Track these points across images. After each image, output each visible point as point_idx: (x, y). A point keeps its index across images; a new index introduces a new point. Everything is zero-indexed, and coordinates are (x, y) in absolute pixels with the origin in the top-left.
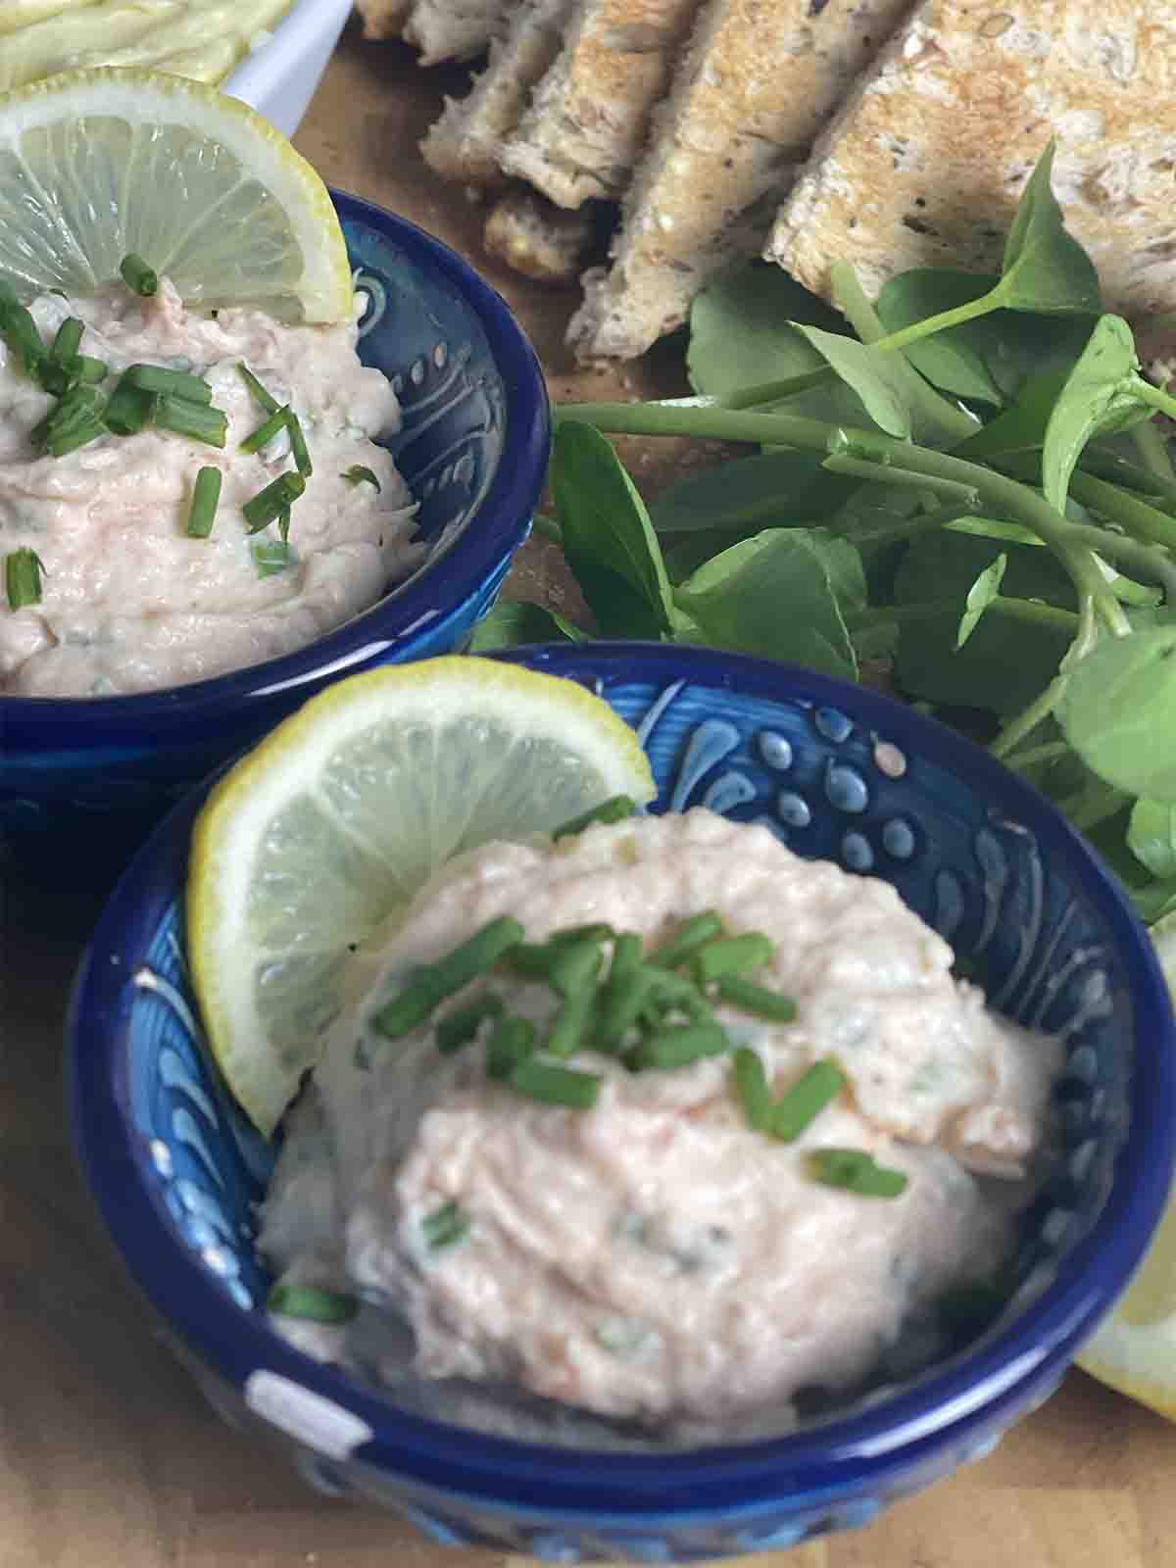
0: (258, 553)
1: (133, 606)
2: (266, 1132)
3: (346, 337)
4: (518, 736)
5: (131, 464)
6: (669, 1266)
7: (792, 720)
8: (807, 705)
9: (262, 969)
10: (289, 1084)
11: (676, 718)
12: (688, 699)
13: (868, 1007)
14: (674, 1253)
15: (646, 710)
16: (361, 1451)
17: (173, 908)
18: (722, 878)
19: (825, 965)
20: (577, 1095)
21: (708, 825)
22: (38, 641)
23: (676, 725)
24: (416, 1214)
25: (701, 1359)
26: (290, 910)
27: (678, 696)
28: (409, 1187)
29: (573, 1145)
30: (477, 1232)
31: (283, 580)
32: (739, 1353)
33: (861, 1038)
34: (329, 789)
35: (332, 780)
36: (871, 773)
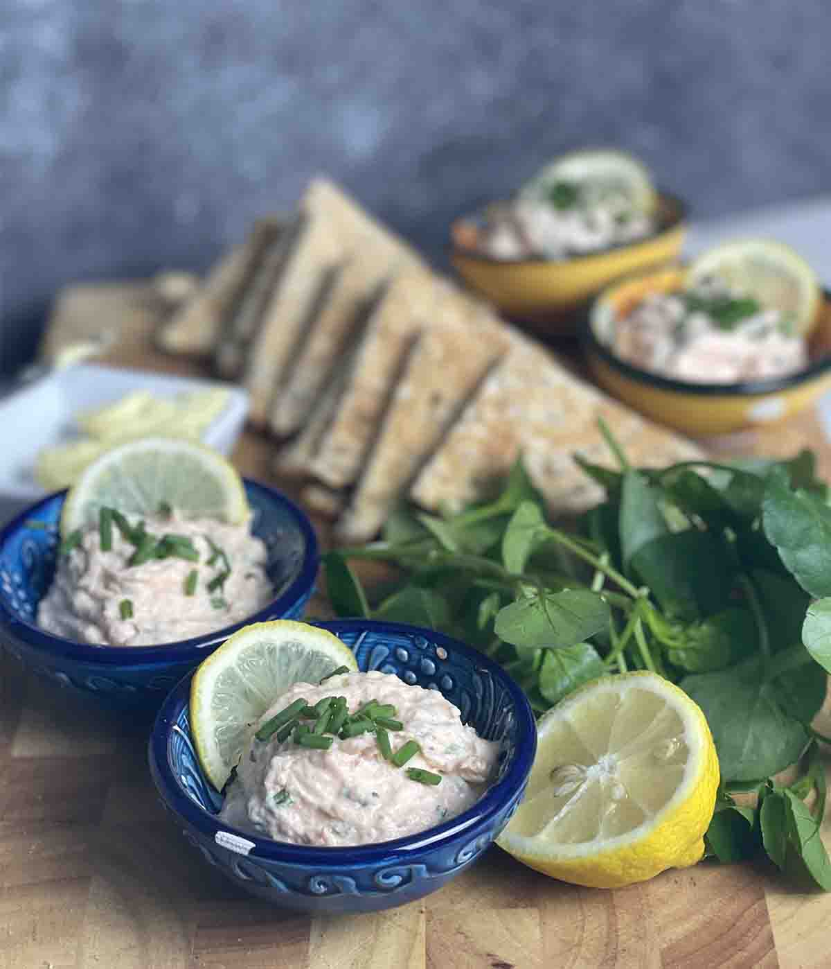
0: (213, 601)
1: (166, 619)
2: (220, 790)
3: (244, 530)
4: (307, 650)
5: (166, 568)
6: (358, 805)
7: (407, 643)
8: (412, 636)
9: (216, 730)
10: (228, 773)
11: (366, 645)
12: (369, 637)
13: (428, 726)
14: (359, 801)
15: (354, 643)
16: (252, 851)
17: (186, 707)
18: (379, 689)
19: (415, 713)
20: (324, 745)
21: (374, 674)
22: (133, 632)
23: (366, 648)
24: (271, 794)
25: (369, 835)
26: (227, 708)
27: (365, 637)
28: (269, 784)
29: (325, 766)
30: (292, 798)
31: (222, 610)
32: (381, 831)
33: (426, 735)
34: (239, 666)
35: (240, 662)
36: (435, 659)
